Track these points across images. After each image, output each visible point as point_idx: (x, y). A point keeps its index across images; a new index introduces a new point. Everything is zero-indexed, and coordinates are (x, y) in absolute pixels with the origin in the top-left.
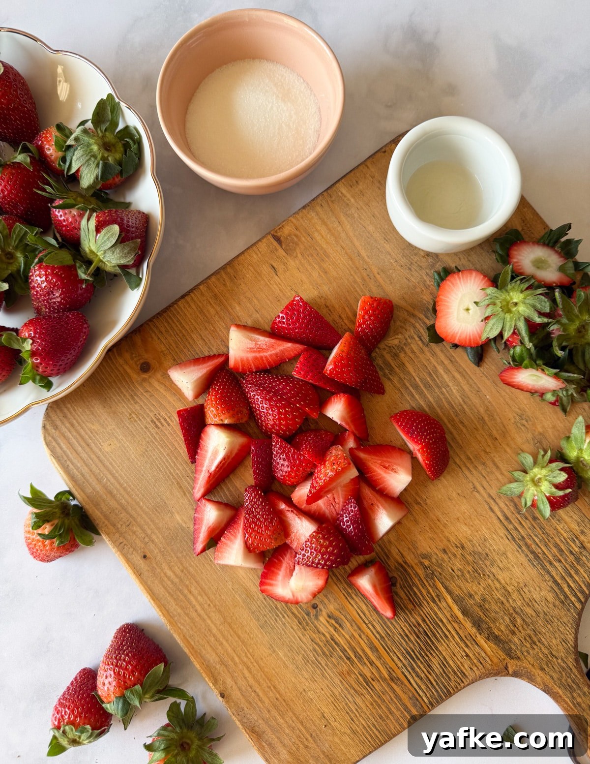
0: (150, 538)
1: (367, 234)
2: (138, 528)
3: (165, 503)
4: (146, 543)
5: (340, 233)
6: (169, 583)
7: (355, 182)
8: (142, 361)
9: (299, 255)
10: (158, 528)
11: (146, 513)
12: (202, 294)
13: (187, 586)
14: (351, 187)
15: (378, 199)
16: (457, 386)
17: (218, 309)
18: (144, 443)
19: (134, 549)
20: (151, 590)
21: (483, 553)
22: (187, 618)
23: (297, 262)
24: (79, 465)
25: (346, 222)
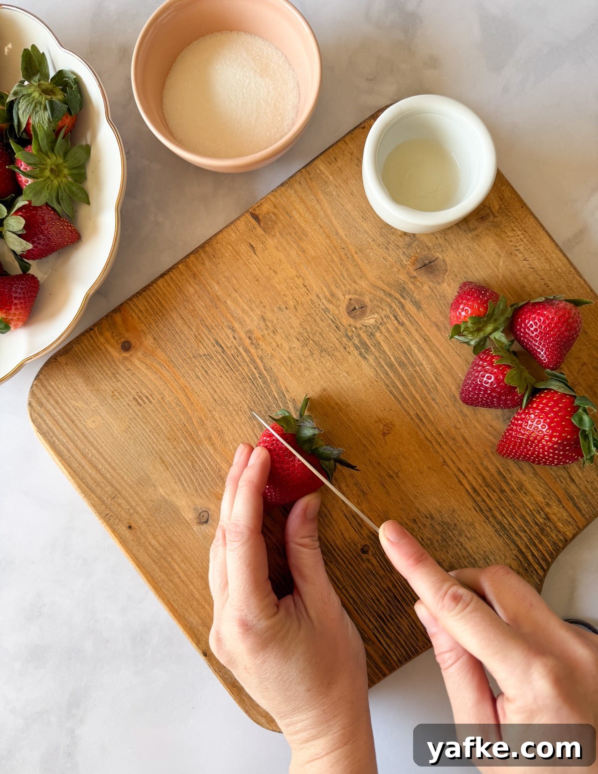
0: (135, 510)
1: (346, 213)
2: (123, 500)
3: (149, 476)
4: (131, 515)
5: (318, 212)
6: (154, 551)
7: (333, 158)
8: (123, 340)
9: (278, 234)
10: (143, 501)
11: (130, 486)
12: (181, 274)
13: (171, 554)
14: (330, 164)
15: (356, 177)
16: (430, 364)
17: (198, 288)
18: (127, 420)
19: (120, 520)
20: (136, 558)
21: (452, 523)
22: (171, 584)
23: (276, 241)
24: (64, 441)
25: (324, 200)
